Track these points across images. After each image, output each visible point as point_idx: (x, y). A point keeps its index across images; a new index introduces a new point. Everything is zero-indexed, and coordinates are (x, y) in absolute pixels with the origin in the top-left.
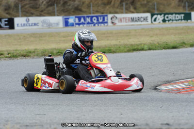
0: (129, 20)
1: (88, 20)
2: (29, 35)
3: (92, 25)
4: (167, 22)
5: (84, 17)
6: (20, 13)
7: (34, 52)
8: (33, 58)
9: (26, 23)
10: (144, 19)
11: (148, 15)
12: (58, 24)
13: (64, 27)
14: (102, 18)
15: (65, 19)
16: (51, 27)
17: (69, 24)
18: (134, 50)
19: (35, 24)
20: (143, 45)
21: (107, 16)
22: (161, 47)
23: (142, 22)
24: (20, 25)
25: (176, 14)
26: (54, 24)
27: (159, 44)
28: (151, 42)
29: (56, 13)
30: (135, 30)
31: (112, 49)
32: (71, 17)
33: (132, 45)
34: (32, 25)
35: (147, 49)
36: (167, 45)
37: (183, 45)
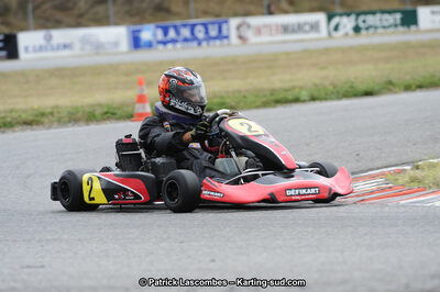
0: (277, 30)
1: (186, 32)
4: (364, 32)
5: (176, 28)
6: (31, 21)
7: (52, 114)
8: (50, 127)
10: (312, 27)
11: (321, 17)
12: (116, 44)
14: (216, 27)
15: (134, 32)
17: (142, 43)
18: (278, 102)
19: (66, 46)
21: (226, 22)
22: (338, 92)
26: (109, 44)
27: (335, 86)
28: (318, 82)
29: (112, 19)
31: (228, 100)
32: (146, 26)
33: (273, 91)
35: (307, 98)
36: (352, 87)
37: (389, 86)
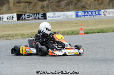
1: (90, 13)
3: (92, 16)
5: (87, 12)
6: (50, 10)
9: (53, 15)
12: (72, 16)
13: (75, 18)
14: (98, 12)
15: (76, 13)
17: (79, 16)
19: (59, 16)
21: (101, 11)
24: (50, 17)
26: (70, 16)
29: (71, 10)
31: (104, 30)
32: (80, 12)
34: (57, 17)
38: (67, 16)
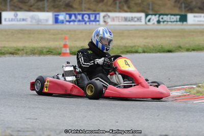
0: (122, 19)
2: (17, 31)
3: (84, 23)
4: (162, 23)
5: (75, 15)
6: (8, 7)
7: (23, 50)
8: (22, 56)
9: (13, 17)
10: (138, 19)
11: (142, 15)
12: (47, 20)
15: (56, 15)
16: (40, 23)
17: (59, 21)
18: (128, 52)
19: (23, 20)
20: (137, 47)
21: (99, 14)
22: (156, 50)
23: (135, 21)
24: (7, 20)
25: (172, 15)
26: (44, 20)
27: (154, 47)
28: (146, 44)
29: (46, 9)
30: (129, 31)
32: (62, 13)
33: (125, 47)
34: (20, 21)
35: (141, 51)
36: (162, 48)
37: (179, 49)
38: (39, 21)
